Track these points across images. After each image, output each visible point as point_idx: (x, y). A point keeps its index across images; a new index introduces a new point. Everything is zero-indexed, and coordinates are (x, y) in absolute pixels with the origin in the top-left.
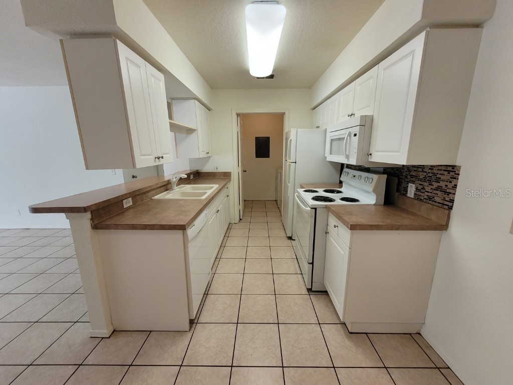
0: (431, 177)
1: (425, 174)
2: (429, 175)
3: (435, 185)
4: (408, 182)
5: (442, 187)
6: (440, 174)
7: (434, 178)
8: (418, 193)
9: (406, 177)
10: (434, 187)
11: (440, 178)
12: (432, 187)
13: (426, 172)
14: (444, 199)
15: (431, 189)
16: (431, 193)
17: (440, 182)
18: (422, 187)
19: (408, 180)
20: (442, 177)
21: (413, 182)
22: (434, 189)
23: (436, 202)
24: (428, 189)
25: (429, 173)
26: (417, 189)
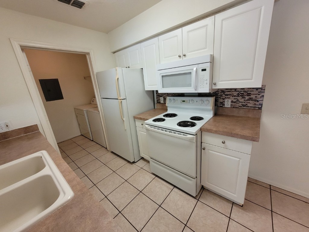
0: (243, 93)
1: (238, 92)
2: (241, 92)
3: (247, 98)
4: (223, 99)
5: (253, 98)
6: (250, 91)
7: (245, 94)
8: (233, 104)
9: (221, 96)
10: (246, 99)
11: (251, 93)
12: (245, 99)
13: (239, 91)
14: (255, 104)
15: (244, 100)
16: (244, 102)
17: (251, 96)
18: (236, 100)
19: (224, 97)
20: (252, 93)
21: (229, 98)
22: (247, 100)
23: (249, 107)
24: (242, 100)
25: (241, 91)
26: (232, 102)
